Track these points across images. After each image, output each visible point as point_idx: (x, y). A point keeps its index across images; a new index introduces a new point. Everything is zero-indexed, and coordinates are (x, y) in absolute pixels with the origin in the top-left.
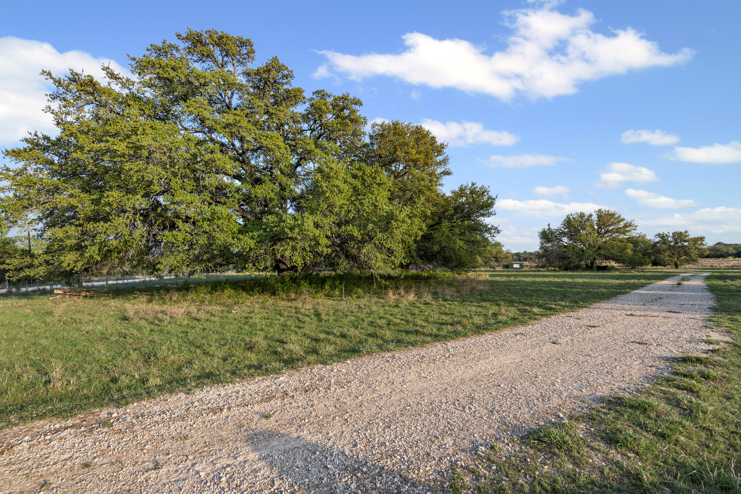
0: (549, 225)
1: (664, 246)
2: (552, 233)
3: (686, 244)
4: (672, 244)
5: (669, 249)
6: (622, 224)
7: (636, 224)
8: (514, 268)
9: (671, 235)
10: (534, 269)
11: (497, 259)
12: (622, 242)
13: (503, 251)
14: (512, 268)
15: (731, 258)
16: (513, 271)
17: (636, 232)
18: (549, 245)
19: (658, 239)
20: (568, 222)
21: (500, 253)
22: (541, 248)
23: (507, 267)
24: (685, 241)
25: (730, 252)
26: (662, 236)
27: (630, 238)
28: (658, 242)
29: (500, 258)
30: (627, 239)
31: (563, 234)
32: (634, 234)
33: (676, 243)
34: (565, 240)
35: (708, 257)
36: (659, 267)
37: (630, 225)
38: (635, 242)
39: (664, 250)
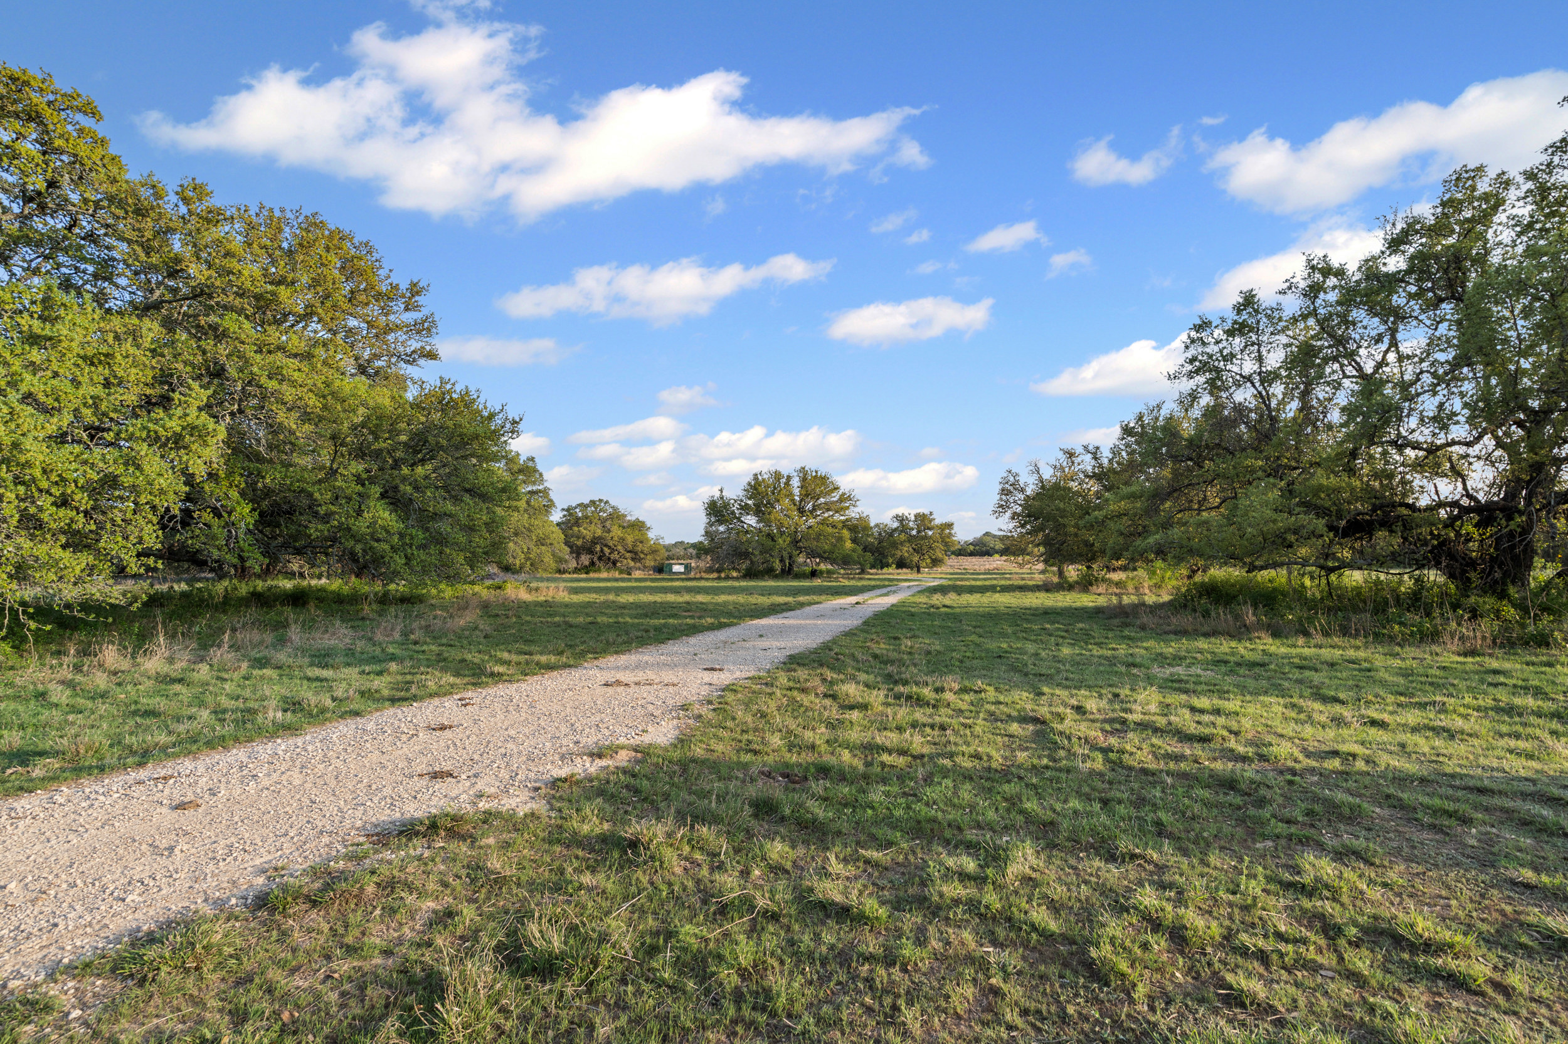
0: (721, 491)
1: (903, 537)
2: (726, 505)
3: (930, 533)
4: (914, 532)
5: (909, 541)
6: (835, 497)
7: (857, 497)
8: (675, 573)
9: (913, 518)
10: (704, 575)
11: (636, 556)
12: (834, 526)
13: (648, 540)
14: (671, 572)
15: (997, 556)
16: (672, 580)
17: (856, 510)
18: (722, 528)
19: (896, 525)
20: (756, 488)
21: (641, 542)
22: (707, 533)
23: (660, 570)
24: (929, 529)
25: (997, 547)
26: (901, 519)
27: (847, 520)
28: (896, 530)
29: (642, 552)
30: (843, 522)
31: (745, 508)
32: (853, 513)
33: (919, 532)
34: (751, 520)
35: (972, 554)
36: (905, 570)
37: (849, 498)
38: (857, 528)
39: (902, 543)
